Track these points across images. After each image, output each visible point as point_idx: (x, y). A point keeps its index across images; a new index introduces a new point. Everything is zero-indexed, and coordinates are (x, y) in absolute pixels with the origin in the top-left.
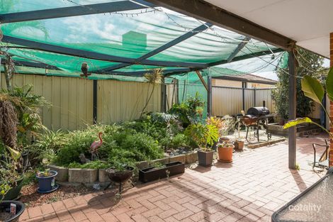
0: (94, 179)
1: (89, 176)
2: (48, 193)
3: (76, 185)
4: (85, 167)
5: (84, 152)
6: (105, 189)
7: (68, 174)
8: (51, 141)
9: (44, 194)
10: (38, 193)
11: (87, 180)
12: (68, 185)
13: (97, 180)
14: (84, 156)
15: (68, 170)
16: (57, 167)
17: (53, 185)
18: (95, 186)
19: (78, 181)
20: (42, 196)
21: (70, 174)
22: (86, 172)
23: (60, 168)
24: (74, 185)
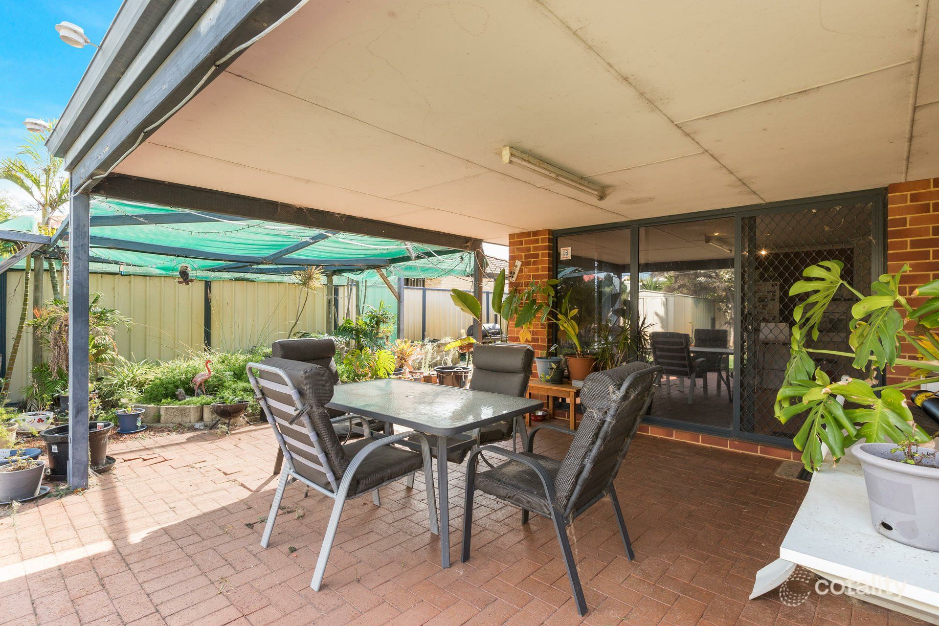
0: (197, 419)
1: (189, 415)
2: (132, 433)
3: (171, 425)
4: (185, 404)
5: (184, 388)
6: (211, 429)
7: (159, 413)
8: (131, 376)
9: (127, 434)
10: (119, 433)
11: (187, 420)
12: (159, 425)
13: (201, 419)
14: (184, 392)
15: (159, 410)
16: (145, 405)
17: (139, 424)
18: (197, 426)
19: (173, 421)
20: (125, 436)
21: (162, 413)
22: (185, 409)
23: (149, 406)
24: (168, 425)
